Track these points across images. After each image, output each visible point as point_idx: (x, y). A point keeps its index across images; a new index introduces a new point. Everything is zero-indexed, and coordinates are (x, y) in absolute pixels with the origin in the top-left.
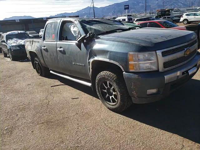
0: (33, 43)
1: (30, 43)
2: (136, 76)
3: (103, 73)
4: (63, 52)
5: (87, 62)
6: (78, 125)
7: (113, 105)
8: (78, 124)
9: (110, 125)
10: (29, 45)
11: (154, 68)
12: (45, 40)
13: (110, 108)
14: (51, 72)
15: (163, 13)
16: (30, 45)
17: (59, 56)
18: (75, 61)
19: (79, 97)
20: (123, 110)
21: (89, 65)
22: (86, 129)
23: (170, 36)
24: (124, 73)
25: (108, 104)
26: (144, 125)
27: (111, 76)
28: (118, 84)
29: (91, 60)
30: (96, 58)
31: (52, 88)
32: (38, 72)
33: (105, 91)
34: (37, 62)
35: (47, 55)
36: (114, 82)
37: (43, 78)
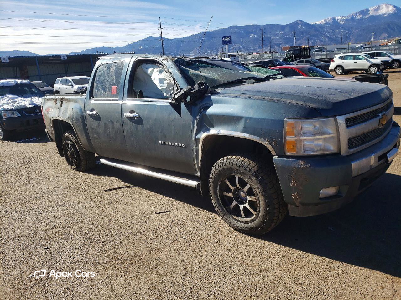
0: (62, 104)
1: (56, 103)
2: (301, 163)
3: (227, 160)
4: (138, 121)
5: (193, 138)
6: (184, 263)
7: (246, 223)
8: (183, 261)
9: (247, 260)
10: (52, 107)
11: (332, 148)
12: (93, 97)
13: (241, 228)
14: (103, 161)
15: (298, 52)
16: (56, 108)
17: (126, 128)
18: (164, 137)
19: (170, 210)
20: (269, 230)
21: (197, 145)
22: (201, 269)
23: (354, 90)
24: (275, 157)
25: (236, 220)
26: (313, 258)
27: (246, 165)
28: (260, 180)
29: (203, 135)
30: (213, 131)
31: (108, 193)
32: (70, 163)
33: (230, 195)
34: (70, 142)
35: (98, 126)
36: (251, 176)
37: (83, 173)
